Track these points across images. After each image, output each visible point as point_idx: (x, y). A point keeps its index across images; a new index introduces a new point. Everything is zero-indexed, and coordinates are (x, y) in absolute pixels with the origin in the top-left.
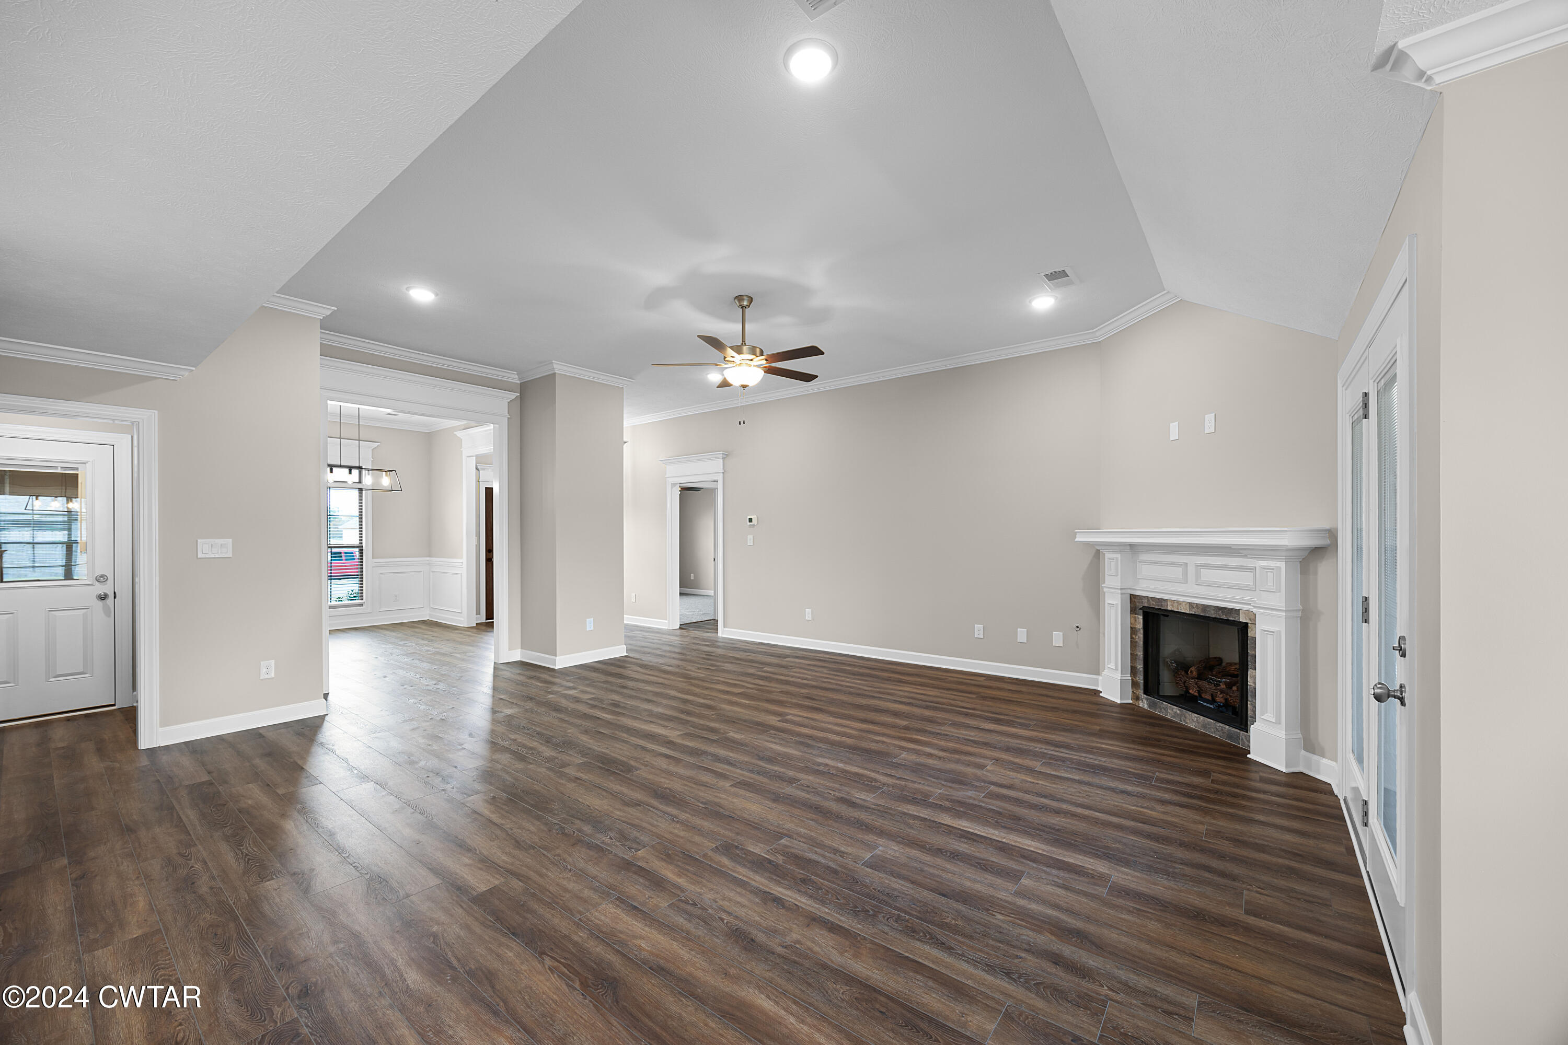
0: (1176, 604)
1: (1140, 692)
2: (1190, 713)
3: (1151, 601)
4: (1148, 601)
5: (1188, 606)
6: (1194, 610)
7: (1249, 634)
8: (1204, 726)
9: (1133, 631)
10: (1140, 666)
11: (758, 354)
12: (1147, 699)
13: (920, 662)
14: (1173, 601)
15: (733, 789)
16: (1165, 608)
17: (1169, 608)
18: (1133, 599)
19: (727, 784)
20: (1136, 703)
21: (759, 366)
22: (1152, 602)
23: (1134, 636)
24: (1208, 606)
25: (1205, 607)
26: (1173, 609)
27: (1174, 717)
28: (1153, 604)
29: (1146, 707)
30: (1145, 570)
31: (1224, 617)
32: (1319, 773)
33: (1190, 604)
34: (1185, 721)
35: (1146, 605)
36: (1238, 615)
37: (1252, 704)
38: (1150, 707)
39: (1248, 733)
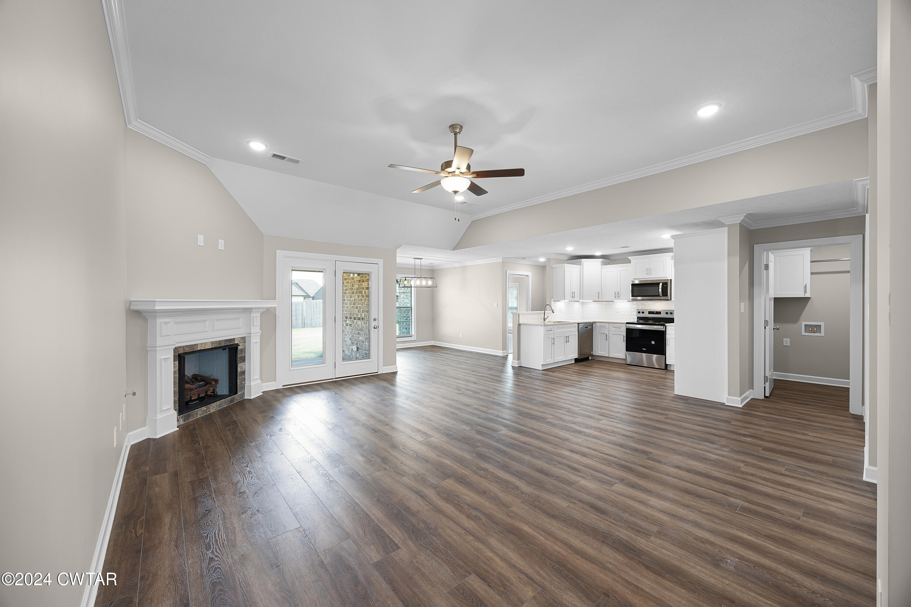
0: (202, 346)
2: (212, 404)
3: (185, 348)
5: (210, 344)
6: (214, 345)
7: (238, 348)
8: (220, 406)
12: (185, 417)
14: (202, 343)
15: (473, 404)
16: (195, 350)
17: (198, 349)
18: (176, 350)
19: (475, 406)
20: (178, 425)
24: (222, 341)
25: (220, 342)
26: (201, 349)
27: (203, 414)
28: (187, 350)
30: (177, 329)
31: (229, 344)
33: (212, 343)
35: (182, 352)
36: (235, 341)
37: (242, 378)
38: (184, 422)
39: (239, 393)
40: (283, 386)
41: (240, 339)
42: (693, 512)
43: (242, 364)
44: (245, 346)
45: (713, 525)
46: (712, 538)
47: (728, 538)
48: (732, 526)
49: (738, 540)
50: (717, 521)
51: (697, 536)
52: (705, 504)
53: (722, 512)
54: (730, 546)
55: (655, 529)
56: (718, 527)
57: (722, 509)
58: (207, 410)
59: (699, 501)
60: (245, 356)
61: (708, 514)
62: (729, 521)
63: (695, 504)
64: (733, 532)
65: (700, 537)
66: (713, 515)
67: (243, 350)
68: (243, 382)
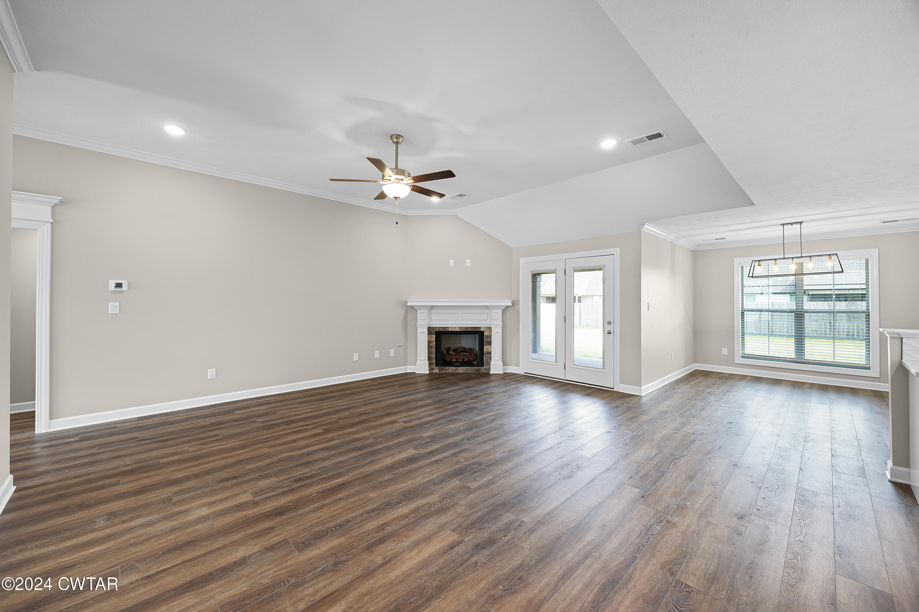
0: (453, 328)
1: (434, 366)
4: (439, 328)
5: (459, 328)
6: (462, 329)
7: (484, 334)
8: (466, 370)
9: (429, 342)
10: (434, 356)
11: (406, 175)
12: (438, 368)
13: (320, 385)
14: (452, 327)
16: (448, 330)
17: (450, 330)
18: (430, 329)
20: (432, 372)
21: (407, 184)
22: (440, 329)
23: (430, 344)
24: (468, 327)
25: (466, 328)
27: (452, 371)
29: (437, 371)
30: (434, 316)
31: (475, 330)
32: (507, 371)
33: (460, 328)
34: (457, 371)
35: (438, 330)
36: (480, 329)
37: (488, 357)
38: (439, 371)
39: (484, 367)
40: (525, 373)
41: (486, 328)
42: (161, 530)
43: (487, 346)
44: (491, 334)
45: (135, 534)
46: (126, 525)
47: (113, 535)
48: (115, 548)
49: (102, 540)
50: (134, 540)
51: (140, 518)
52: (159, 547)
53: (136, 553)
54: (108, 531)
55: (175, 499)
56: (128, 537)
57: (138, 556)
58: (456, 370)
59: (167, 544)
60: (491, 341)
61: (147, 540)
62: (122, 549)
63: (169, 538)
64: (111, 543)
65: (138, 519)
66: (142, 542)
67: (490, 337)
68: (489, 360)
